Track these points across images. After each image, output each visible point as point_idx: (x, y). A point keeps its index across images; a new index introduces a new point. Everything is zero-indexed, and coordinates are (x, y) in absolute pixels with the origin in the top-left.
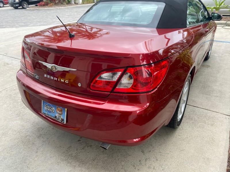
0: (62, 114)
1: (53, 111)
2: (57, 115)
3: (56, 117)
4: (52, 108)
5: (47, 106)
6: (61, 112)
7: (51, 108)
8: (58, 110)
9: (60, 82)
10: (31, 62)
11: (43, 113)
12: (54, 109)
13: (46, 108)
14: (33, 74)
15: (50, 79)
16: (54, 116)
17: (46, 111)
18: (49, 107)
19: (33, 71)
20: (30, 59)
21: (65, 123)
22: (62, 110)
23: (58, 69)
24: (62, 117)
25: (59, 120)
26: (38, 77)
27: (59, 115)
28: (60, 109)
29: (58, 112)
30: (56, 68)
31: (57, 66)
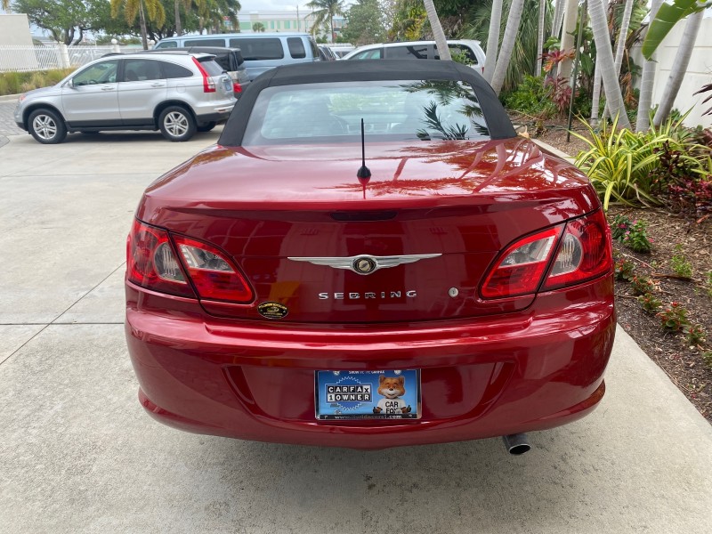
0: (402, 394)
1: (367, 397)
2: (382, 404)
3: (377, 411)
4: (359, 389)
5: (338, 389)
6: (398, 388)
7: (353, 391)
8: (384, 388)
9: (388, 300)
10: (235, 270)
11: (322, 417)
12: (369, 387)
13: (333, 396)
14: (251, 305)
15: (346, 300)
16: (370, 411)
17: (332, 406)
18: (345, 389)
19: (250, 298)
20: (233, 260)
21: (419, 417)
22: (401, 383)
23: (382, 262)
24: (402, 403)
25: (393, 414)
26: (281, 310)
27: (390, 401)
28: (394, 380)
29: (387, 391)
30: (372, 264)
31: (373, 258)
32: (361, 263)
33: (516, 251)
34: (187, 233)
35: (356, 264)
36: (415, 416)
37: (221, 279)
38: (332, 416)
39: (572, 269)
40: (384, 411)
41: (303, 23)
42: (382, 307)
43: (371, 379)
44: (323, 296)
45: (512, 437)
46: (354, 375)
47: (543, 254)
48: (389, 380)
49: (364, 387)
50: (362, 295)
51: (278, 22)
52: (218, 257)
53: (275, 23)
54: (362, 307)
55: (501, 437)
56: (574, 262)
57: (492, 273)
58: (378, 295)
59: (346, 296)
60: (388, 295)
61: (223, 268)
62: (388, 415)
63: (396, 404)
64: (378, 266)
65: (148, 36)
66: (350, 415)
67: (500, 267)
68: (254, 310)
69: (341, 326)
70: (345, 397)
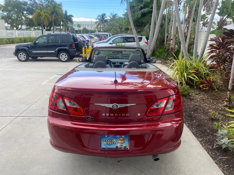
0: (124, 142)
1: (114, 143)
2: (119, 145)
3: (117, 147)
4: (113, 141)
5: (107, 141)
7: (111, 141)
8: (119, 140)
9: (121, 116)
10: (79, 106)
11: (102, 148)
12: (115, 140)
13: (105, 142)
14: (84, 117)
15: (110, 116)
16: (115, 147)
17: (105, 145)
18: (109, 141)
19: (83, 115)
20: (79, 104)
21: (129, 149)
22: (124, 139)
23: (120, 106)
24: (124, 145)
25: (121, 148)
26: (92, 118)
27: (121, 144)
28: (122, 139)
29: (120, 142)
30: (117, 106)
31: (118, 105)
32: (114, 106)
33: (156, 104)
34: (65, 95)
35: (113, 106)
36: (127, 149)
37: (76, 109)
38: (105, 148)
39: (171, 109)
40: (119, 147)
41: (93, 26)
42: (119, 118)
43: (116, 138)
44: (104, 114)
45: (154, 156)
46: (111, 137)
47: (163, 105)
48: (121, 139)
49: (114, 140)
50: (114, 115)
51: (85, 25)
52: (75, 103)
53: (84, 25)
54: (114, 118)
55: (152, 156)
56: (171, 107)
57: (149, 109)
58: (119, 115)
59: (110, 115)
60: (121, 115)
61: (76, 106)
62: (120, 148)
63: (122, 145)
64: (119, 107)
65: (43, 28)
66: (110, 148)
67: (152, 108)
68: (84, 118)
69: (107, 123)
70: (108, 143)
